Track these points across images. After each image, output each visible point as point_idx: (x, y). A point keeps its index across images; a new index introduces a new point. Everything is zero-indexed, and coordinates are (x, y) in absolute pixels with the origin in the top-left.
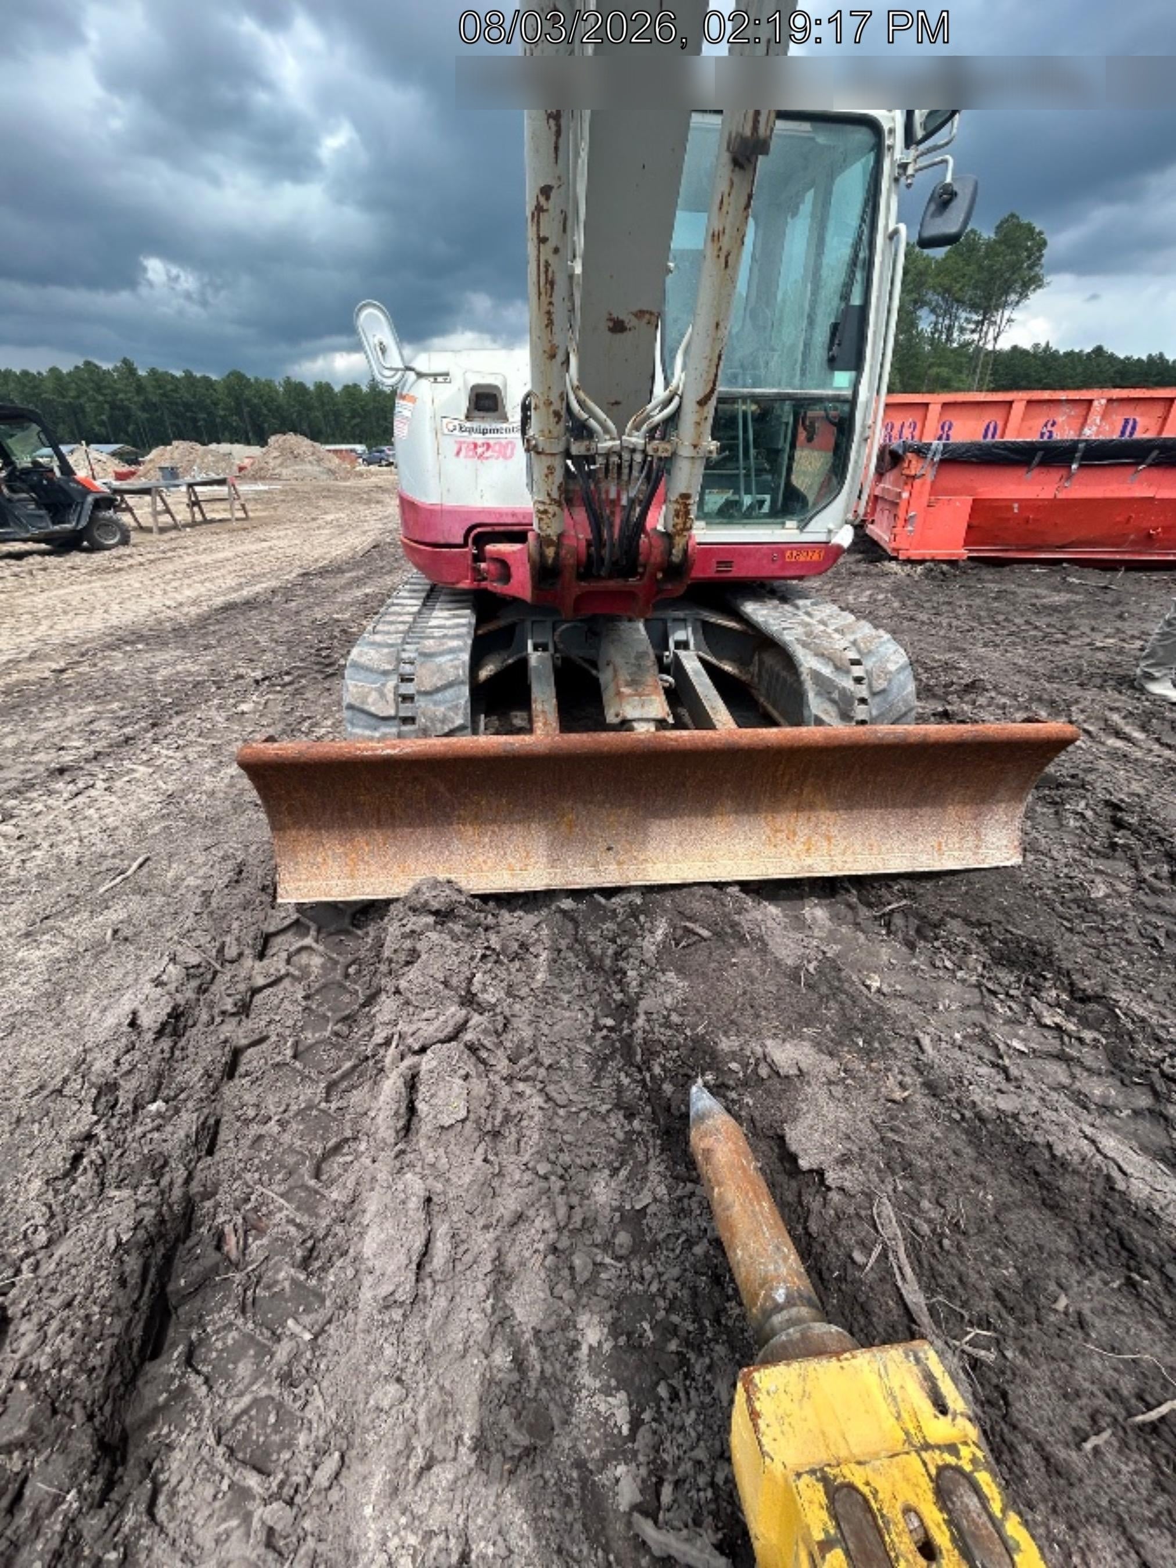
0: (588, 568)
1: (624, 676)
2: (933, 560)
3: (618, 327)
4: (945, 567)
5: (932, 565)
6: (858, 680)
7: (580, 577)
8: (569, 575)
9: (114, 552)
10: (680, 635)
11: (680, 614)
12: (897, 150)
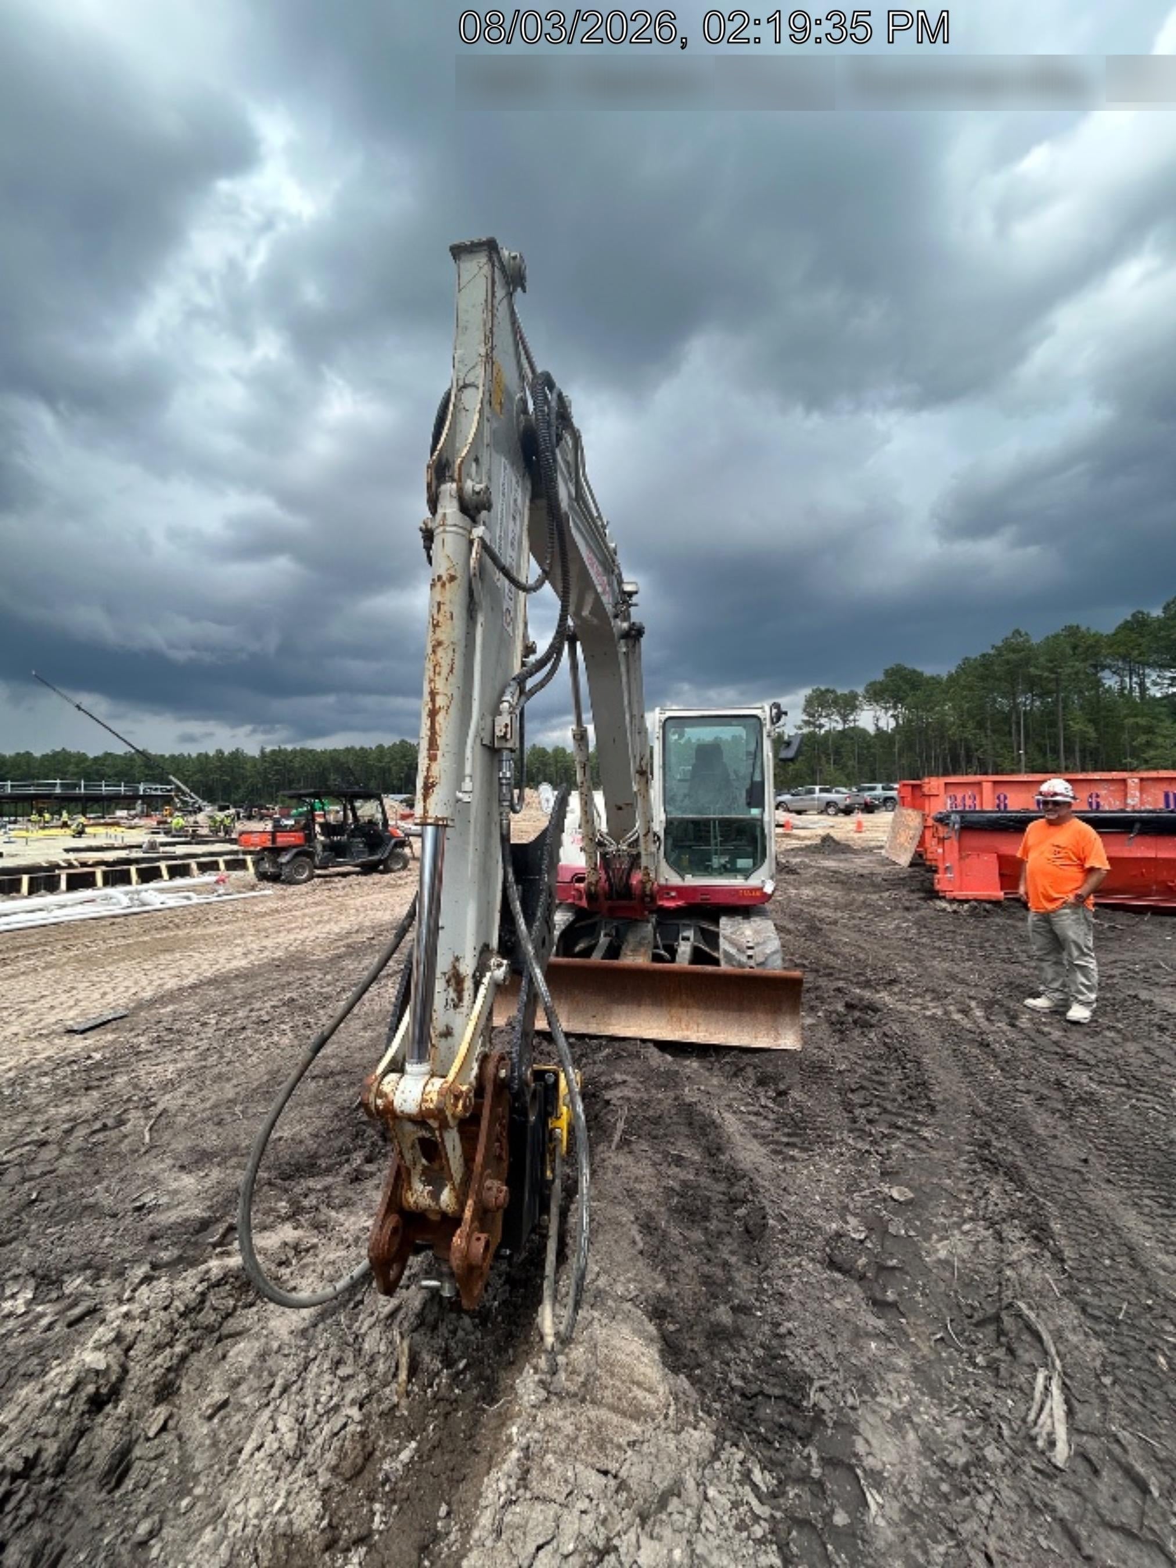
0: (609, 896)
1: (631, 947)
2: (976, 900)
3: (620, 808)
4: (988, 906)
5: (975, 904)
6: (750, 957)
7: (607, 899)
8: (602, 898)
9: (398, 874)
10: (686, 934)
11: (687, 922)
12: (768, 726)
